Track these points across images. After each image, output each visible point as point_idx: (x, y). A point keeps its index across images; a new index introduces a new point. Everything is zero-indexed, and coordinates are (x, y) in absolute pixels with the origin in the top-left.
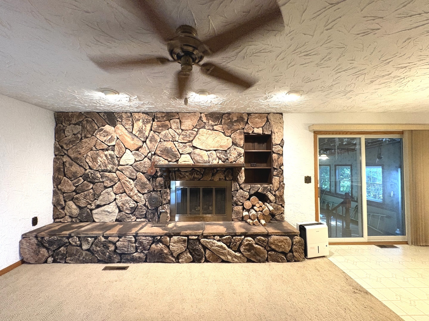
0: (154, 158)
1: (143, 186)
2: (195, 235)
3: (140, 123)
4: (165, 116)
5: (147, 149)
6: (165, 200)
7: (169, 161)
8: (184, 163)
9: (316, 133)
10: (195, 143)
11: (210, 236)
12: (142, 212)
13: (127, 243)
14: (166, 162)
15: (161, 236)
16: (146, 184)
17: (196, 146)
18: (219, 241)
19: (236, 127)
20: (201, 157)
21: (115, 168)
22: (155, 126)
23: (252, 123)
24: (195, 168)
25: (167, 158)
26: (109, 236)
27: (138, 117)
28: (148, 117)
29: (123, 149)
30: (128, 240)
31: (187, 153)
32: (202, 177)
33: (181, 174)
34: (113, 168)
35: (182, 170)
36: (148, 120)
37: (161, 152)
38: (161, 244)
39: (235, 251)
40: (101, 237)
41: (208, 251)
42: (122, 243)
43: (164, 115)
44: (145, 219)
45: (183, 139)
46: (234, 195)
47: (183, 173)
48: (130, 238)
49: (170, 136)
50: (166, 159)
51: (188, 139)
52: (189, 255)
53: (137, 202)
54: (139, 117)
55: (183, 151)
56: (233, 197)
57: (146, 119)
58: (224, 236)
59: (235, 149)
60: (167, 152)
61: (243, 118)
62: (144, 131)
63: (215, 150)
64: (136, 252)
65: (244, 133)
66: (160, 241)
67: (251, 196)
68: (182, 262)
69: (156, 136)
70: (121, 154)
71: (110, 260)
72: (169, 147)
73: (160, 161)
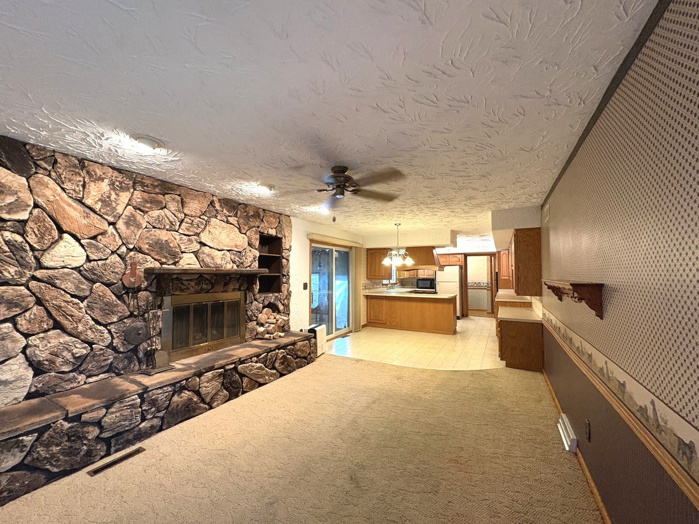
0: (133, 256)
1: (108, 309)
2: (232, 364)
3: (105, 186)
4: (157, 186)
5: (117, 237)
6: (154, 329)
7: (162, 264)
8: (187, 267)
9: (312, 241)
10: (204, 238)
11: (247, 360)
12: (105, 360)
13: (129, 410)
14: (157, 265)
15: (187, 379)
16: (116, 305)
17: (205, 242)
18: (256, 362)
19: (252, 224)
20: (213, 258)
21: (28, 274)
22: (138, 198)
23: (267, 221)
24: (204, 275)
25: (159, 258)
26: (82, 414)
27: (101, 174)
28: (124, 178)
29: (53, 231)
30: (129, 405)
31: (191, 251)
32: (213, 287)
33: (182, 284)
34: (21, 275)
35: (184, 278)
36: (123, 185)
37: (149, 246)
38: (187, 392)
39: (271, 369)
40: (62, 421)
41: (245, 380)
42: (118, 414)
43: (156, 184)
44: (106, 374)
45: (188, 230)
46: (248, 309)
47: (186, 283)
48: (133, 400)
49: (168, 221)
50: (156, 260)
51: (195, 229)
52: (225, 392)
53: (91, 344)
54: (104, 174)
55: (186, 248)
56: (247, 311)
57: (119, 181)
58: (260, 355)
59: (250, 251)
60: (161, 248)
61: (259, 214)
62: (114, 203)
63: (228, 251)
64: (144, 421)
65: (260, 232)
66: (183, 388)
67: (264, 307)
68: (218, 405)
69: (139, 217)
70: (46, 242)
71: (89, 458)
72: (165, 239)
73: (147, 262)
